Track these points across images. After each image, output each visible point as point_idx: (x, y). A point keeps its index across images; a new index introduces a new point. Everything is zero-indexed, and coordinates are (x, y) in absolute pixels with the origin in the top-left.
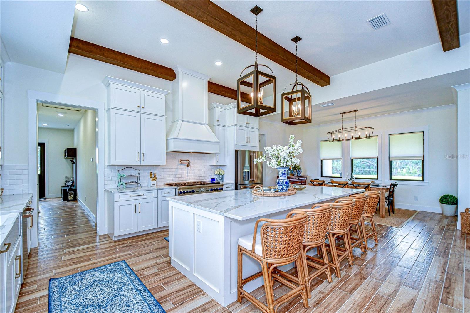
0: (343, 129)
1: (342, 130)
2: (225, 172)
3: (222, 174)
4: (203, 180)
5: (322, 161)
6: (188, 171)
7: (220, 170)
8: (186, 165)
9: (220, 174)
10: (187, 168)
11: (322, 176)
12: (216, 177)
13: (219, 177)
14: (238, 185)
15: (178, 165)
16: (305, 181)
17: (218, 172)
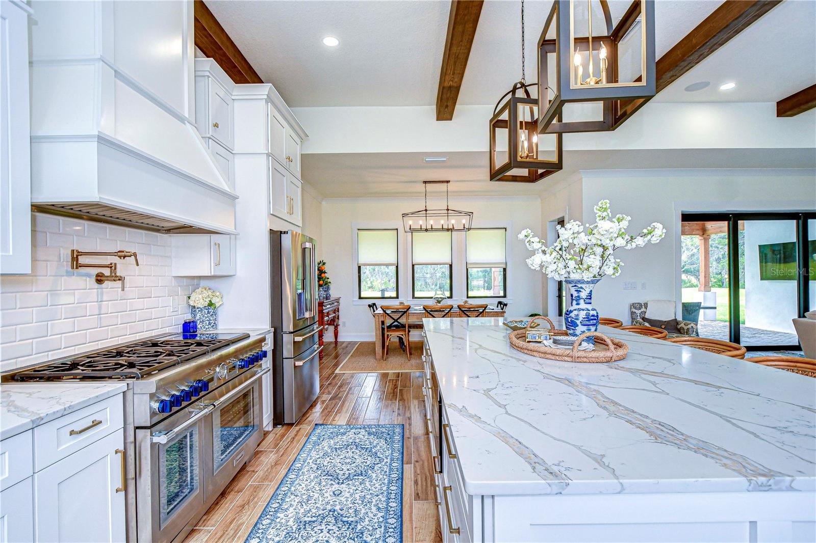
0: (426, 210)
1: (424, 212)
2: (224, 299)
3: (217, 305)
4: (154, 333)
5: (359, 267)
6: (100, 302)
7: (210, 293)
8: (97, 275)
9: (211, 304)
10: (96, 287)
11: (360, 298)
12: (198, 315)
13: (206, 316)
14: (285, 333)
15: (65, 274)
16: (338, 309)
17: (205, 299)
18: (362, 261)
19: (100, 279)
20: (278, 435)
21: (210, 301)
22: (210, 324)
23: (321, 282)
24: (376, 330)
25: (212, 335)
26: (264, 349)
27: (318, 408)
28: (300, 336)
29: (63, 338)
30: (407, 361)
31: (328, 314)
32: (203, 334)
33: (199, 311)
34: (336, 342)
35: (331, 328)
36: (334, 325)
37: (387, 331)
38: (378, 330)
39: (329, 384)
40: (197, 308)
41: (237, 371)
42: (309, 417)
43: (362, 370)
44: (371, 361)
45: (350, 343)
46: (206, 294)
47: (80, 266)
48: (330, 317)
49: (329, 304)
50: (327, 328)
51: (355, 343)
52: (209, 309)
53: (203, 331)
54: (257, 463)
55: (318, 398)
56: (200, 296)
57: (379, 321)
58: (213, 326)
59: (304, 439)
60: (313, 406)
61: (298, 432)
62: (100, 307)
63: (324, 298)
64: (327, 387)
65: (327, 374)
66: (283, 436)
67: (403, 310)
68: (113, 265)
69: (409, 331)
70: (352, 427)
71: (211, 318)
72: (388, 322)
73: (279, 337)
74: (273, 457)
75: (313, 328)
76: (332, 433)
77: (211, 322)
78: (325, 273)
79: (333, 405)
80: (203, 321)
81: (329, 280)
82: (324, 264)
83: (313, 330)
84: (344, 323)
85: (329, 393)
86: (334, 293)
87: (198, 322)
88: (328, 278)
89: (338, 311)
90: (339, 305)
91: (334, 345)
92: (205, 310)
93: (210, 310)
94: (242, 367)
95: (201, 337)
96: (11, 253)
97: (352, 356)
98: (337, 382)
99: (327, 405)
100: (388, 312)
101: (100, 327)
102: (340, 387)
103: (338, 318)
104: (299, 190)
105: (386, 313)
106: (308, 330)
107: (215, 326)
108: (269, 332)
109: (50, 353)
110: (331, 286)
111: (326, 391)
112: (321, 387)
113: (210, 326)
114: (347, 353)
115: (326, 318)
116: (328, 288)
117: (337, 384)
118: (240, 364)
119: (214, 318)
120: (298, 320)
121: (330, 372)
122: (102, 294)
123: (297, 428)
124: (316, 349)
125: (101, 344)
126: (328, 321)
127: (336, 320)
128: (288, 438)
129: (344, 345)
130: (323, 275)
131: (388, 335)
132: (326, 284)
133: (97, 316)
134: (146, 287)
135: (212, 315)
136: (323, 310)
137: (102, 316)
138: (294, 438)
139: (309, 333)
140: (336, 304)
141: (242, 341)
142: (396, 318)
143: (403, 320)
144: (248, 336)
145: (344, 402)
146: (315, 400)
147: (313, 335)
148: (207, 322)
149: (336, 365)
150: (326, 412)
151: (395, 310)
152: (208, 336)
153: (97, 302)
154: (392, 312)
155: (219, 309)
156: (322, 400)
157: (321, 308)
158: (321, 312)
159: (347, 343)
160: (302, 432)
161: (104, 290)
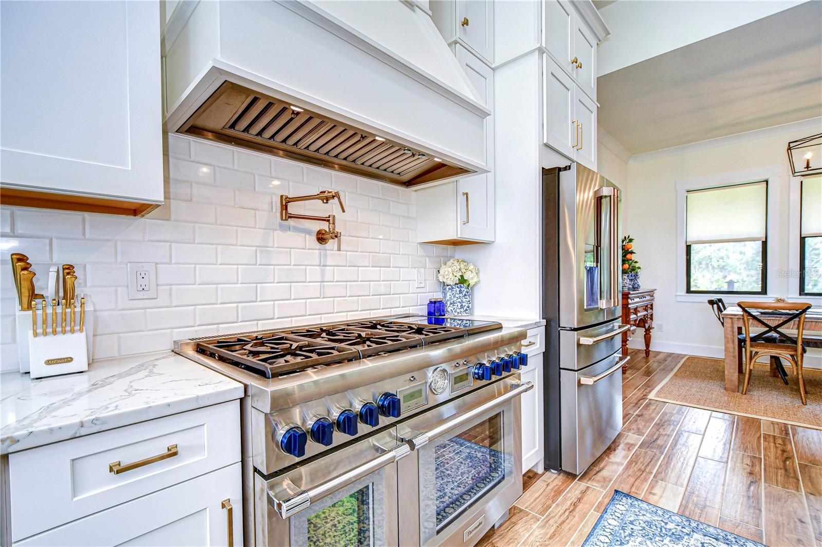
2: (481, 275)
3: (472, 282)
4: (394, 312)
5: (688, 248)
6: (323, 266)
7: (462, 266)
8: (319, 233)
9: (462, 281)
10: (318, 248)
11: (689, 291)
12: (448, 294)
13: (457, 296)
14: (564, 329)
15: (278, 228)
16: (652, 305)
17: (455, 274)
18: (692, 236)
19: (321, 238)
20: (550, 487)
21: (462, 276)
22: (462, 307)
23: (626, 266)
24: (727, 342)
25: (465, 322)
26: (524, 351)
27: (620, 457)
28: (591, 336)
29: (276, 306)
30: (798, 403)
31: (636, 311)
32: (455, 319)
33: (449, 289)
34: (647, 352)
35: (641, 332)
36: (644, 327)
37: (751, 346)
38: (731, 342)
39: (638, 416)
40: (448, 285)
41: (472, 384)
42: (603, 468)
43: (698, 403)
44: (714, 390)
45: (670, 355)
46: (457, 266)
47: (290, 217)
48: (639, 315)
49: (638, 297)
50: (634, 330)
51: (680, 357)
52: (461, 287)
53: (454, 316)
54: (510, 535)
55: (619, 436)
56: (450, 270)
57: (733, 327)
58: (466, 310)
59: (594, 516)
60: (610, 449)
61: (584, 493)
62: (323, 273)
63: (629, 289)
64: (636, 421)
65: (634, 397)
66: (558, 492)
67: (791, 312)
68: (331, 218)
69: (804, 351)
70: (694, 525)
71: (464, 300)
72: (755, 330)
73: (554, 335)
74: (537, 533)
75: (613, 326)
76: (649, 524)
77: (464, 304)
78: (632, 253)
79: (647, 460)
80: (454, 303)
81: (637, 265)
82: (631, 240)
83: (612, 330)
84: (660, 327)
85: (639, 432)
86: (644, 283)
87: (449, 303)
88: (636, 262)
89: (652, 309)
90: (653, 300)
91: (644, 355)
92: (457, 288)
93: (462, 289)
94: (481, 377)
95: (451, 323)
96: (130, 169)
97: (675, 375)
98: (653, 415)
99: (636, 455)
100: (755, 312)
101: (323, 298)
102: (659, 425)
103: (652, 319)
104: (594, 117)
105: (750, 314)
106: (604, 328)
107: (469, 309)
108: (537, 325)
109: (260, 322)
110: (640, 272)
111: (634, 426)
112: (625, 416)
113: (462, 310)
114: (666, 370)
115: (633, 317)
116: (636, 275)
117: (653, 419)
118: (476, 371)
119: (467, 300)
120: (587, 310)
121: (639, 394)
122: (326, 256)
123: (583, 485)
124: (617, 359)
125: (325, 318)
126: (635, 321)
127: (649, 321)
128: (565, 500)
129: (660, 357)
130: (629, 256)
131: (751, 352)
132: (634, 270)
133: (319, 283)
134: (382, 253)
135: (465, 295)
136: (628, 304)
137: (325, 283)
138: (575, 505)
139: (607, 332)
140: (648, 298)
141: (486, 333)
142: (773, 324)
143: (790, 330)
144: (499, 327)
145: (669, 458)
146: (615, 440)
147: (612, 337)
148: (459, 305)
149: (649, 386)
150: (636, 468)
151: (770, 311)
152: (460, 322)
153: (319, 266)
154: (762, 313)
155: (476, 289)
156: (626, 442)
157: (625, 301)
158: (625, 307)
159: (665, 355)
160: (590, 496)
161: (328, 251)
